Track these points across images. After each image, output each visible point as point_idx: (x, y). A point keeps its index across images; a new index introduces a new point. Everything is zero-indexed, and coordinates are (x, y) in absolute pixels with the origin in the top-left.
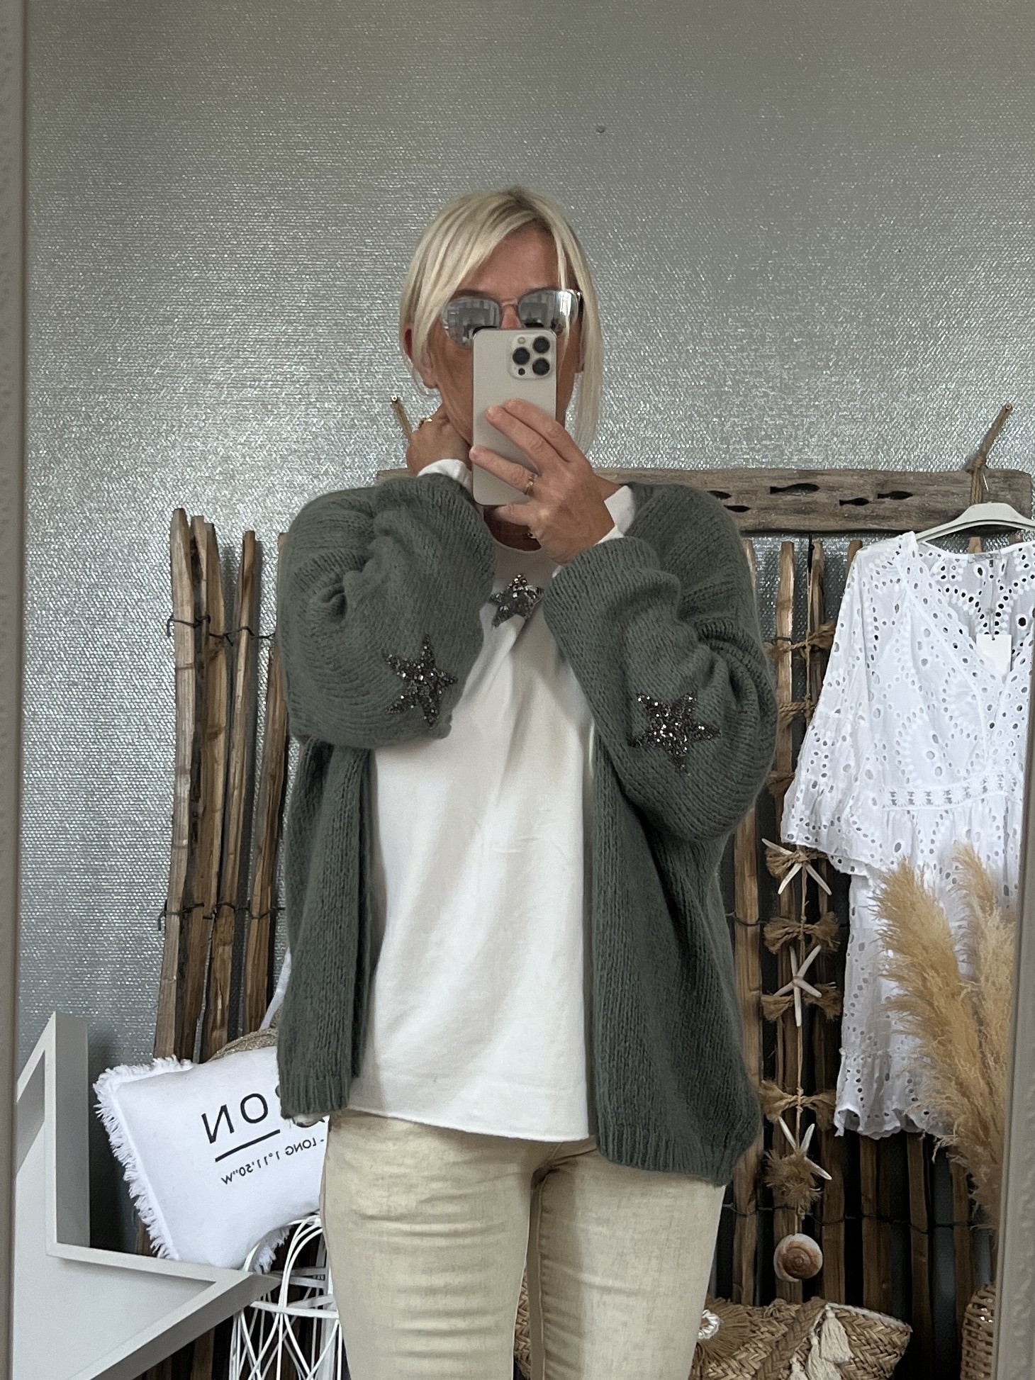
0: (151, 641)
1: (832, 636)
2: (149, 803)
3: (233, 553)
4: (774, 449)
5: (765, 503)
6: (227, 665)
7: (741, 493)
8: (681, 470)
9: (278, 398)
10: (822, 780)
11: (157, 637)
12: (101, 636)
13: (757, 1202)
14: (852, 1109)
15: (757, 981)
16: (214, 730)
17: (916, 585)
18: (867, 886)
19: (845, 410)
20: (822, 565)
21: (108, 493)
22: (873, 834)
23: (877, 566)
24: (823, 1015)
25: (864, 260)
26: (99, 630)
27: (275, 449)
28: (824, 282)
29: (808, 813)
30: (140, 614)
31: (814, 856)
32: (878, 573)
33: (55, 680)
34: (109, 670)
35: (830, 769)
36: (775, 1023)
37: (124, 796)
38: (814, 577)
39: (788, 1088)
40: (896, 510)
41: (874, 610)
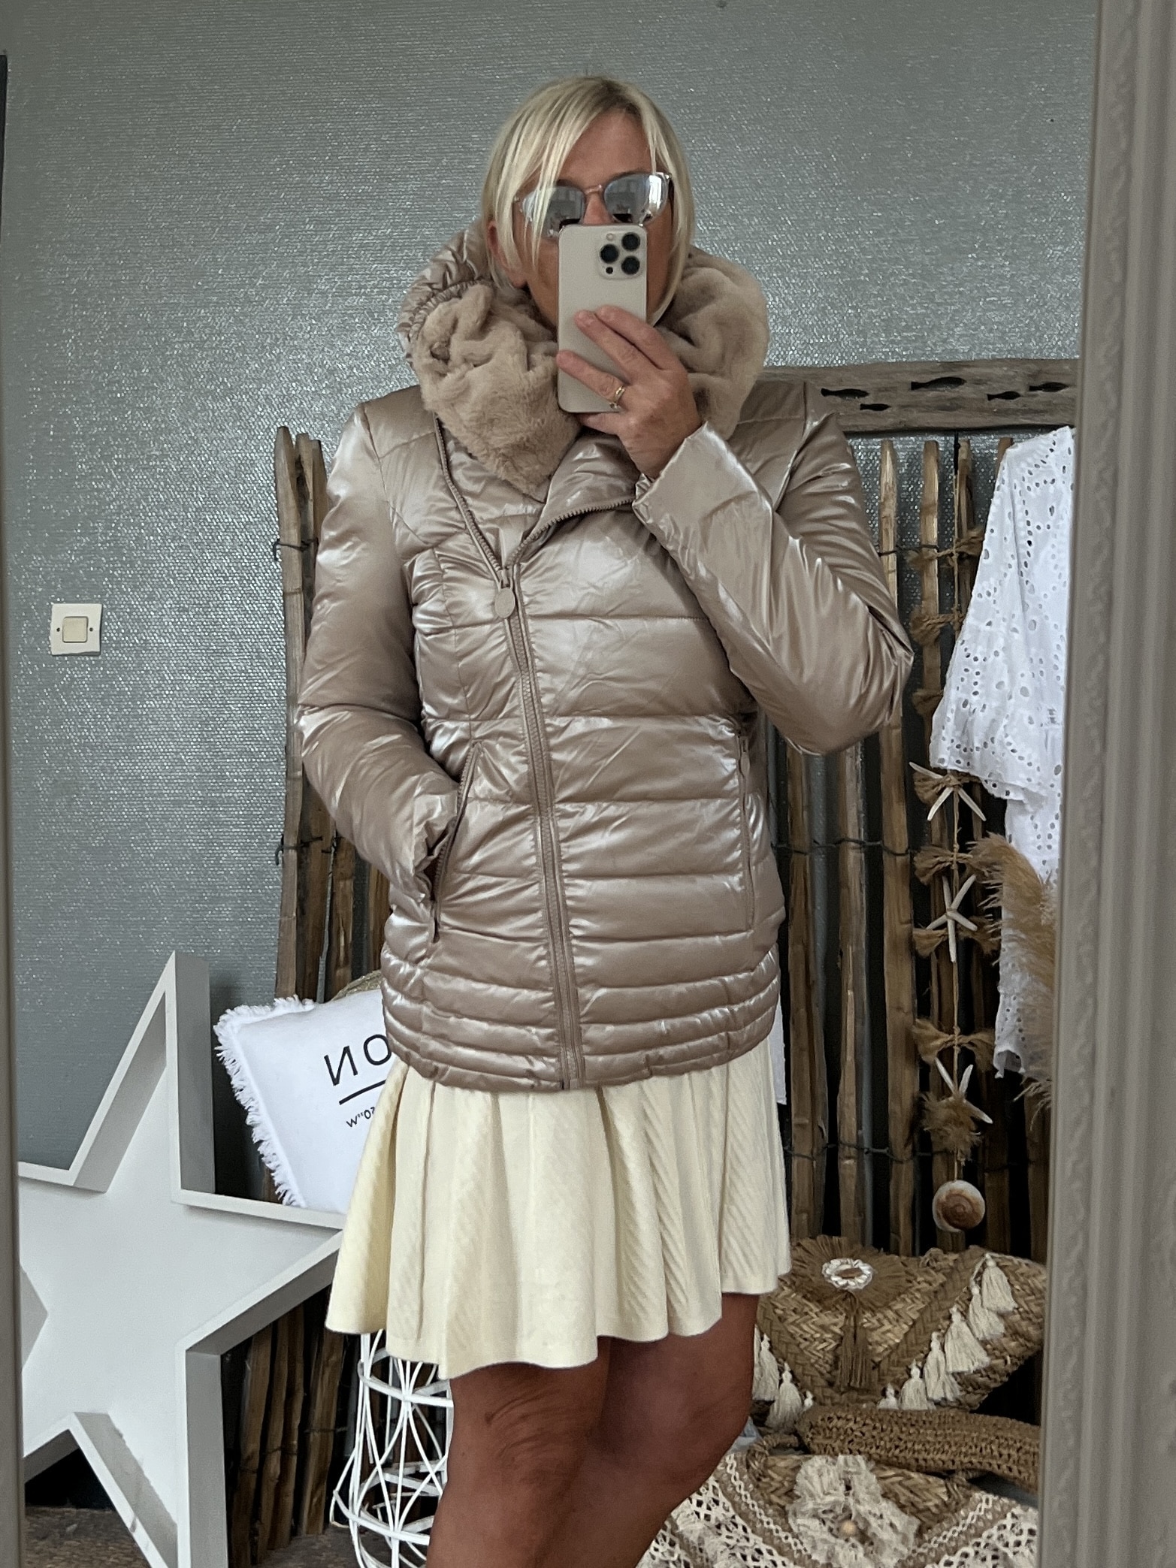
1: (982, 542)
4: (916, 341)
5: (906, 401)
7: (880, 390)
8: (812, 368)
9: (385, 306)
10: (975, 698)
12: (210, 561)
13: (914, 1147)
14: (1012, 1050)
15: (907, 914)
18: (1024, 812)
19: (993, 296)
20: (970, 464)
22: (1030, 756)
23: (1029, 465)
24: (980, 949)
26: (208, 554)
27: (383, 358)
28: (969, 157)
29: (958, 733)
31: (967, 780)
32: (1031, 474)
34: (219, 595)
35: (981, 686)
36: (928, 959)
37: (238, 725)
38: (961, 479)
39: (944, 1026)
40: (1049, 403)
41: (1027, 512)
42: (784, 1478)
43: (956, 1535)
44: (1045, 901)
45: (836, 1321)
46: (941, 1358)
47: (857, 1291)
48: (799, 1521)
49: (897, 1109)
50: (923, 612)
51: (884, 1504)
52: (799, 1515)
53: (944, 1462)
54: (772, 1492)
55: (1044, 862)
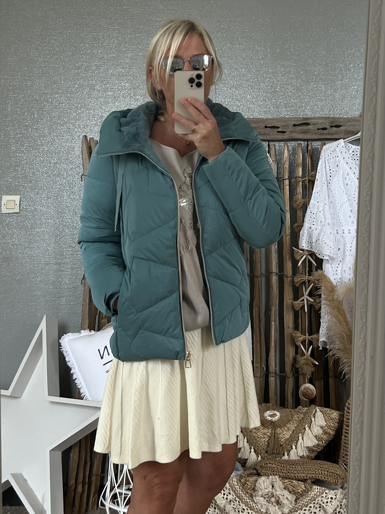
1: (316, 176)
4: (295, 111)
8: (262, 119)
9: (120, 95)
10: (313, 226)
11: (79, 181)
12: (59, 181)
13: (293, 373)
14: (325, 340)
15: (291, 297)
17: (344, 158)
18: (328, 263)
20: (312, 151)
21: (60, 130)
22: (330, 245)
23: (330, 151)
24: (315, 308)
25: (325, 44)
26: (58, 179)
28: (311, 52)
29: (308, 238)
30: (72, 173)
31: (310, 253)
32: (331, 154)
34: (62, 193)
35: (315, 222)
36: (298, 311)
38: (309, 155)
39: (303, 333)
40: (337, 131)
41: (330, 166)
42: (252, 484)
43: (307, 500)
44: (336, 291)
45: (268, 432)
46: (302, 442)
47: (275, 421)
48: (257, 498)
49: (288, 360)
50: (297, 198)
51: (284, 491)
52: (256, 496)
53: (304, 477)
54: (248, 489)
55: (335, 279)
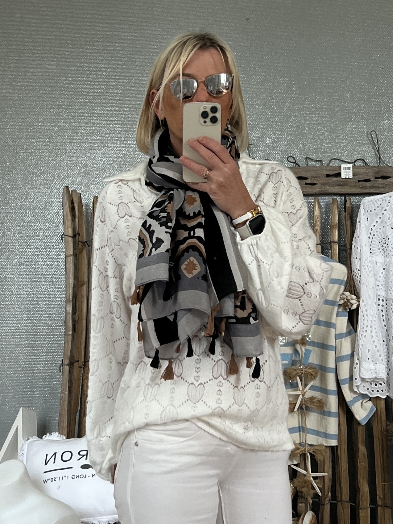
0: (55, 245)
2: (54, 315)
3: (89, 206)
5: (324, 182)
6: (87, 255)
7: (313, 177)
9: (108, 139)
11: (57, 243)
12: (33, 243)
16: (82, 283)
19: (360, 140)
20: (350, 208)
21: (36, 181)
25: (366, 73)
26: (32, 240)
27: (107, 161)
28: (348, 83)
30: (50, 233)
33: (14, 262)
34: (37, 258)
37: (44, 312)
40: (383, 184)
